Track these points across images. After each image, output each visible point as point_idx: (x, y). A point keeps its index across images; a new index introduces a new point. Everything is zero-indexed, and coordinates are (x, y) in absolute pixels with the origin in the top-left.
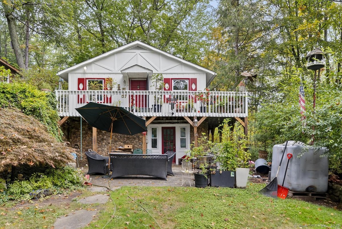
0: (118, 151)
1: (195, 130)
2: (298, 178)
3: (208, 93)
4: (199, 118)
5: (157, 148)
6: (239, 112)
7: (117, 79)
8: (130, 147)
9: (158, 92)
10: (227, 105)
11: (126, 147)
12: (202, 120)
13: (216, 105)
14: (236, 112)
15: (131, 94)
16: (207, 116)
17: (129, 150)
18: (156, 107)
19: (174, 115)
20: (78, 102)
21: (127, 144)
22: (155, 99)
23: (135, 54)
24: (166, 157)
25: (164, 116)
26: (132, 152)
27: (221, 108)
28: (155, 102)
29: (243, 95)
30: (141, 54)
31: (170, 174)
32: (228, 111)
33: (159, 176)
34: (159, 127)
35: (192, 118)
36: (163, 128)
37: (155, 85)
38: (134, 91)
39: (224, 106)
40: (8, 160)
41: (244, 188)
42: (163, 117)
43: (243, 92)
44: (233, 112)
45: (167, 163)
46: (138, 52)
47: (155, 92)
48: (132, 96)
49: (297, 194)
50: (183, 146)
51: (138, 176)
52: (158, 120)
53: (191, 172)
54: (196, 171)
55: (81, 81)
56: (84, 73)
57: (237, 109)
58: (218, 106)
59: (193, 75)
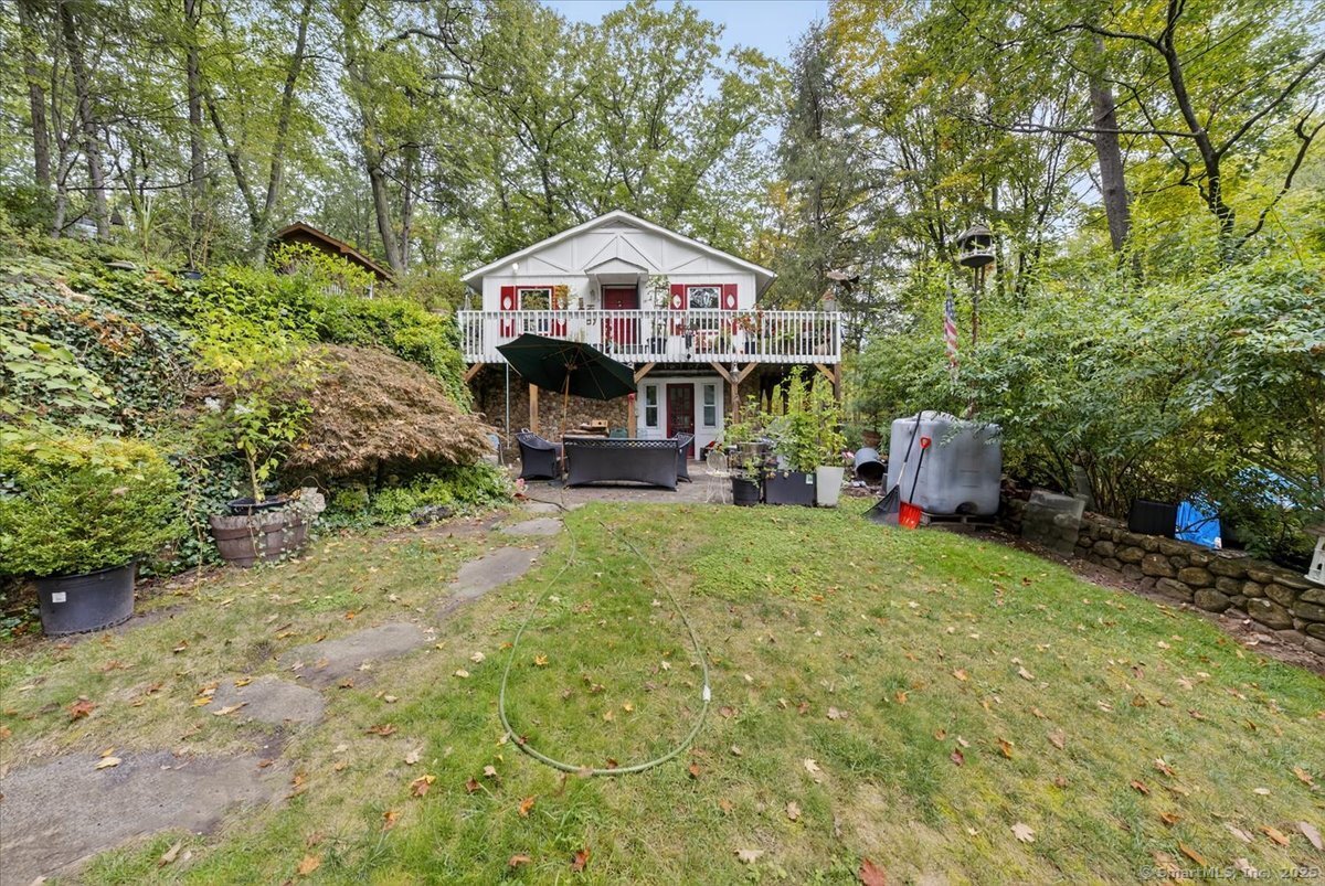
0: (581, 431)
1: (734, 390)
2: (940, 487)
3: (760, 315)
4: (741, 366)
5: (656, 425)
6: (823, 354)
7: (578, 287)
8: (604, 423)
9: (659, 313)
10: (798, 340)
11: (595, 423)
12: (748, 370)
13: (777, 338)
14: (816, 354)
15: (605, 317)
16: (759, 361)
17: (600, 430)
18: (656, 343)
19: (691, 360)
20: (502, 335)
21: (598, 417)
22: (653, 327)
23: (614, 236)
25: (671, 361)
26: (608, 435)
27: (787, 345)
28: (654, 333)
29: (832, 318)
30: (625, 236)
31: (683, 478)
32: (801, 351)
33: (661, 482)
34: (661, 385)
35: (727, 366)
36: (670, 387)
37: (653, 298)
38: (611, 311)
39: (792, 341)
40: (371, 449)
41: (833, 507)
42: (668, 364)
43: (831, 312)
44: (810, 353)
45: (677, 456)
46: (620, 232)
47: (653, 313)
48: (608, 321)
49: (939, 518)
50: (710, 422)
51: (620, 482)
52: (660, 369)
53: (725, 474)
54: (736, 473)
55: (507, 292)
56: (514, 276)
57: (820, 347)
58: (780, 342)
59: (729, 278)
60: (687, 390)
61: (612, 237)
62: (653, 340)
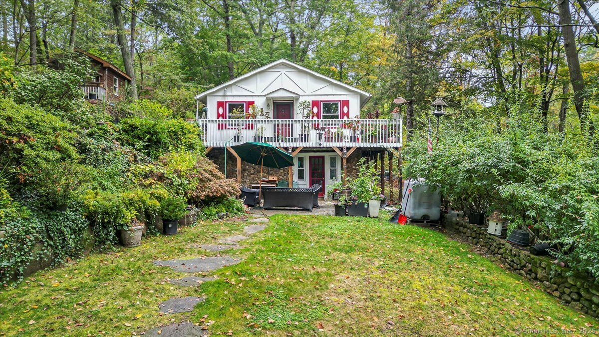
0: (262, 182)
1: (345, 161)
3: (358, 122)
4: (348, 149)
5: (303, 179)
6: (392, 142)
7: (260, 103)
8: (275, 178)
9: (305, 121)
10: (379, 134)
11: (271, 178)
12: (351, 151)
13: (368, 134)
14: (389, 142)
15: (277, 123)
16: (358, 146)
17: (274, 182)
18: (303, 137)
19: (322, 146)
20: (219, 128)
21: (272, 175)
22: (302, 128)
23: (280, 73)
24: (311, 190)
25: (311, 146)
26: (277, 184)
27: (373, 138)
28: (302, 131)
29: (397, 123)
30: (287, 73)
31: (316, 206)
32: (381, 141)
33: (306, 208)
34: (306, 156)
35: (341, 149)
36: (310, 157)
37: (302, 112)
38: (280, 120)
39: (376, 136)
41: (377, 217)
43: (397, 120)
44: (385, 142)
45: (312, 196)
46: (283, 71)
47: (302, 121)
48: (278, 125)
49: (414, 221)
50: (333, 175)
51: (279, 208)
52: (305, 150)
53: (332, 203)
54: (336, 203)
55: (220, 104)
56: (224, 96)
57: (391, 139)
58: (369, 136)
59: (345, 96)
60: (321, 160)
61: (279, 73)
62: (302, 135)
